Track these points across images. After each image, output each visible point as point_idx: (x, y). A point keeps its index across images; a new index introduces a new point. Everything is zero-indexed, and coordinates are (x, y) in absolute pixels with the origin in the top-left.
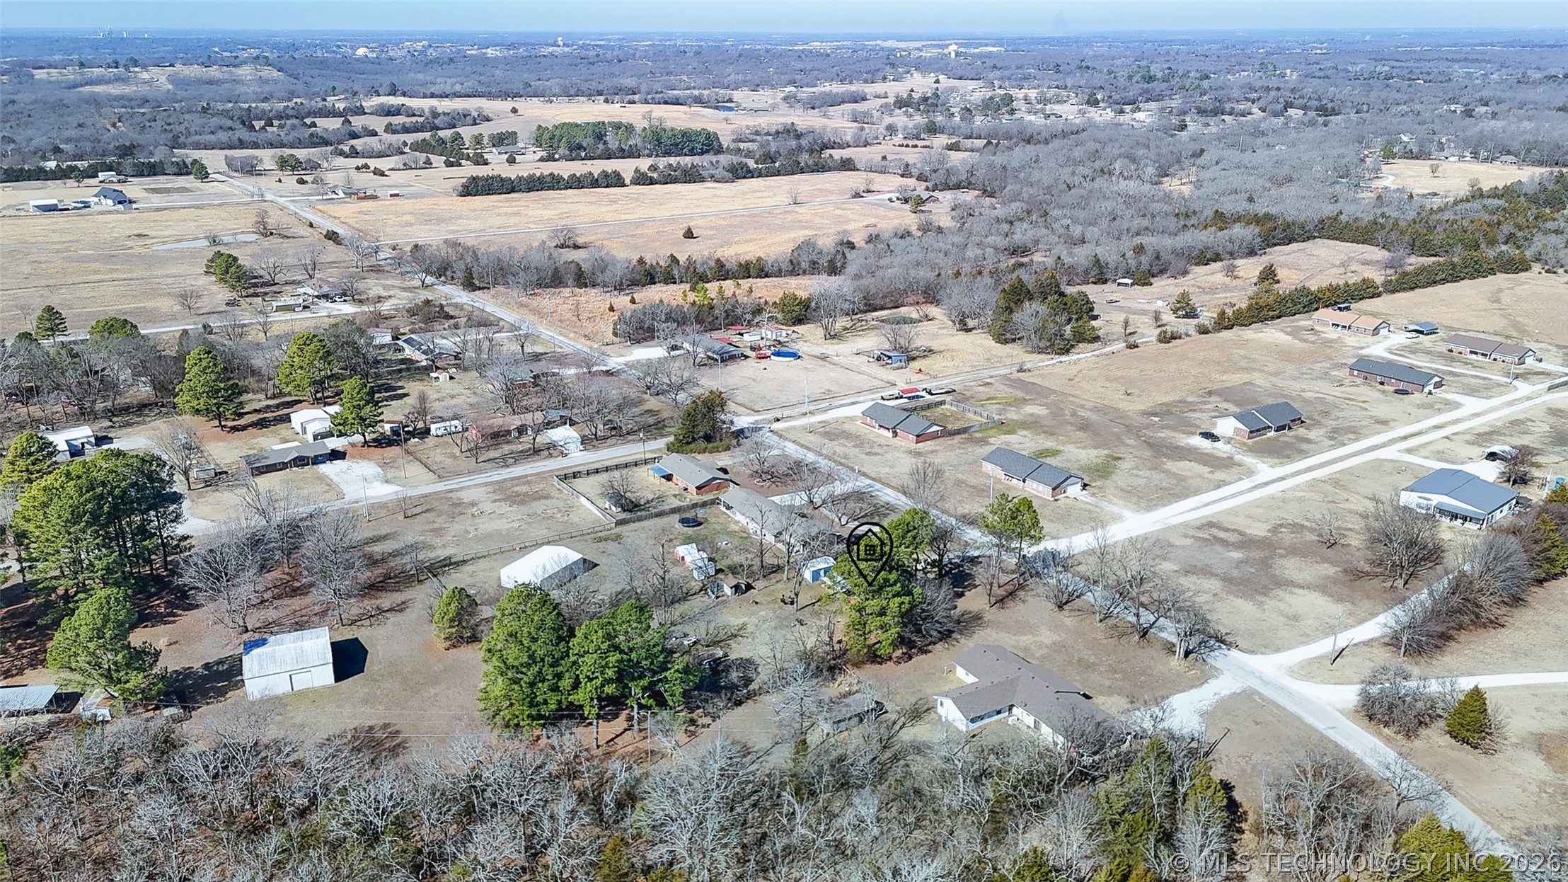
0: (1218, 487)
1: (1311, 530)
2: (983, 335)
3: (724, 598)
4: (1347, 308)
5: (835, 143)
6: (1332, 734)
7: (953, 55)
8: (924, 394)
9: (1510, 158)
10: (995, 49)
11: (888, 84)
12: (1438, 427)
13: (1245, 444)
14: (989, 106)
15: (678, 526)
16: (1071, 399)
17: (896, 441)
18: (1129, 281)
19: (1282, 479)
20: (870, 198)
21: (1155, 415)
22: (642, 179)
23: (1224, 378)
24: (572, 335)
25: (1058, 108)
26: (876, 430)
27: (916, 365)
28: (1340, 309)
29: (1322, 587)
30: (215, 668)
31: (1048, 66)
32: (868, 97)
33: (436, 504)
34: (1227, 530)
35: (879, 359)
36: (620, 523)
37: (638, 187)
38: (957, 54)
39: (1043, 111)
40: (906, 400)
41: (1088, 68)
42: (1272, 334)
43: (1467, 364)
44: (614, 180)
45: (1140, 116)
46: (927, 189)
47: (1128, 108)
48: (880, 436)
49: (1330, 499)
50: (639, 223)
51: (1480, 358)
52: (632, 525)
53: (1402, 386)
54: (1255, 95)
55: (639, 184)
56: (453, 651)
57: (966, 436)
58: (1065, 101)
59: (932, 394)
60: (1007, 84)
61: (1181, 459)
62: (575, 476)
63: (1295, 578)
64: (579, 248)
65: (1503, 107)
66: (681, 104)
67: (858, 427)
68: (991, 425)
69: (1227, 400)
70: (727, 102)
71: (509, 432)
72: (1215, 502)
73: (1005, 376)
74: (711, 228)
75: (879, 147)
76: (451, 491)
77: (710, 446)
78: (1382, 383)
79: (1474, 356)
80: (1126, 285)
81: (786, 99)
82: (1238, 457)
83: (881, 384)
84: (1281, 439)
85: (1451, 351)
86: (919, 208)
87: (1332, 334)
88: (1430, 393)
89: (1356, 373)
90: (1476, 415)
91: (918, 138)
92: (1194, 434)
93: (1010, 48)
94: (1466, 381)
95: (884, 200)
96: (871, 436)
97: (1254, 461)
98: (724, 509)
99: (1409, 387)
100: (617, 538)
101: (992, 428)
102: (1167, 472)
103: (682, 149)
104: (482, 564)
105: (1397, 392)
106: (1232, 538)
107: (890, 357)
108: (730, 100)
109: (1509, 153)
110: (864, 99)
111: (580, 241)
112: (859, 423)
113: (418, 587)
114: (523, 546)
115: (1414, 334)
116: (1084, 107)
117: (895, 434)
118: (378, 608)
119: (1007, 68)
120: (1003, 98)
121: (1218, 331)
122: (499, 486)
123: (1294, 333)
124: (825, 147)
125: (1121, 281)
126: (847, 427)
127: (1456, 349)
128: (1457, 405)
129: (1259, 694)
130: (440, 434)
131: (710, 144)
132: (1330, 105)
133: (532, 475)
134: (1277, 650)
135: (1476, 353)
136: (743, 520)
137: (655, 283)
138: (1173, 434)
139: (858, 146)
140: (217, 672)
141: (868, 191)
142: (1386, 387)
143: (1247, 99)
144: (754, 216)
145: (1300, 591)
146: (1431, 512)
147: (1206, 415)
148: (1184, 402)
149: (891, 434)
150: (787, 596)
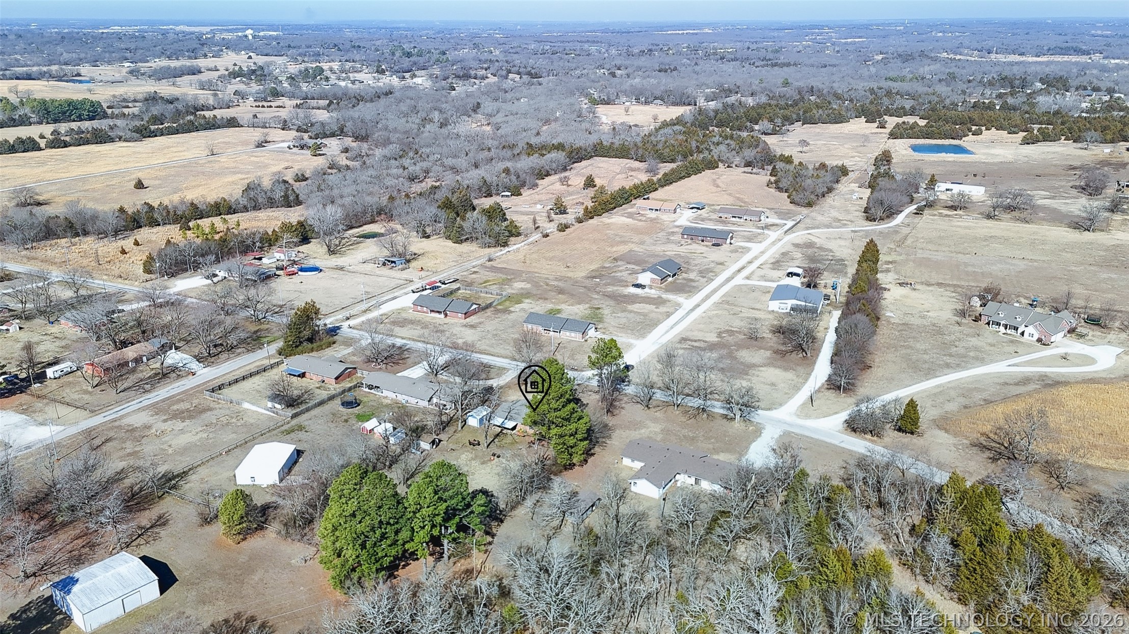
0: (668, 316)
1: (740, 332)
2: (441, 239)
3: (427, 452)
4: (648, 198)
5: (203, 106)
6: (843, 445)
7: (250, 37)
8: (439, 284)
9: (658, 101)
10: (275, 33)
11: (209, 59)
12: (750, 262)
13: (661, 288)
14: (306, 75)
15: (341, 408)
16: (537, 275)
17: (448, 320)
18: (509, 194)
19: (698, 306)
20: (270, 147)
21: (595, 277)
22: (57, 143)
23: (614, 249)
24: (105, 277)
25: (359, 76)
26: (429, 315)
27: (413, 264)
28: (644, 199)
29: (769, 364)
30: (24, 616)
31: (329, 46)
32: (203, 70)
33: (111, 434)
34: (695, 341)
35: (384, 264)
36: (294, 416)
37: (54, 150)
38: (254, 37)
39: (349, 78)
40: (430, 291)
41: (359, 47)
42: (617, 219)
43: (734, 224)
44: (29, 145)
45: (418, 80)
46: (311, 138)
47: (407, 75)
48: (434, 318)
49: (731, 312)
50: (84, 179)
51: (737, 219)
52: (303, 415)
53: (714, 241)
54: (485, 66)
55: (54, 147)
56: (243, 544)
57: (492, 309)
58: (361, 71)
59: (446, 284)
60: (306, 59)
61: (633, 303)
62: (220, 388)
63: (754, 361)
64: (42, 204)
65: (630, 70)
66: (34, 79)
67: (411, 314)
68: (503, 299)
69: (629, 263)
70: (76, 76)
71: (127, 363)
72: (675, 324)
73: (481, 265)
74: (156, 178)
75: (239, 108)
76: (114, 420)
77: (315, 345)
78: (703, 241)
79: (734, 219)
80: (507, 196)
81: (131, 72)
82: (664, 296)
83: (402, 282)
84: (678, 281)
85: (721, 217)
86: (318, 152)
87: (653, 215)
88: (731, 244)
89: (685, 236)
90: (763, 253)
91: (266, 100)
92: (627, 286)
93: (286, 33)
94: (742, 233)
95: (283, 148)
96: (428, 319)
97: (675, 297)
98: (367, 390)
99: (719, 241)
100: (301, 428)
101: (505, 301)
102: (631, 312)
103: (70, 116)
104: (203, 472)
105: (713, 245)
106: (702, 345)
107: (393, 262)
108: (79, 75)
109: (656, 98)
110: (200, 72)
111: (41, 198)
112: (411, 311)
113: (161, 502)
114: (227, 449)
115: (696, 210)
116: (376, 75)
117: (446, 315)
118: (140, 528)
119: (299, 47)
120: (315, 69)
121: (587, 220)
122: (157, 409)
123: (630, 216)
124: (197, 109)
125: (503, 194)
126: (404, 315)
127: (724, 216)
128: (748, 250)
129: (793, 433)
130: (57, 376)
131: (94, 111)
132: (533, 71)
133: (179, 394)
134: (781, 405)
135: (735, 217)
136: (392, 395)
137: (141, 227)
138: (615, 288)
139: (221, 108)
140: (29, 619)
141: (266, 142)
142: (705, 243)
143: (482, 68)
144: (184, 166)
145: (761, 369)
146: (788, 311)
147: (625, 274)
148: (605, 267)
149: (442, 316)
150: (472, 440)
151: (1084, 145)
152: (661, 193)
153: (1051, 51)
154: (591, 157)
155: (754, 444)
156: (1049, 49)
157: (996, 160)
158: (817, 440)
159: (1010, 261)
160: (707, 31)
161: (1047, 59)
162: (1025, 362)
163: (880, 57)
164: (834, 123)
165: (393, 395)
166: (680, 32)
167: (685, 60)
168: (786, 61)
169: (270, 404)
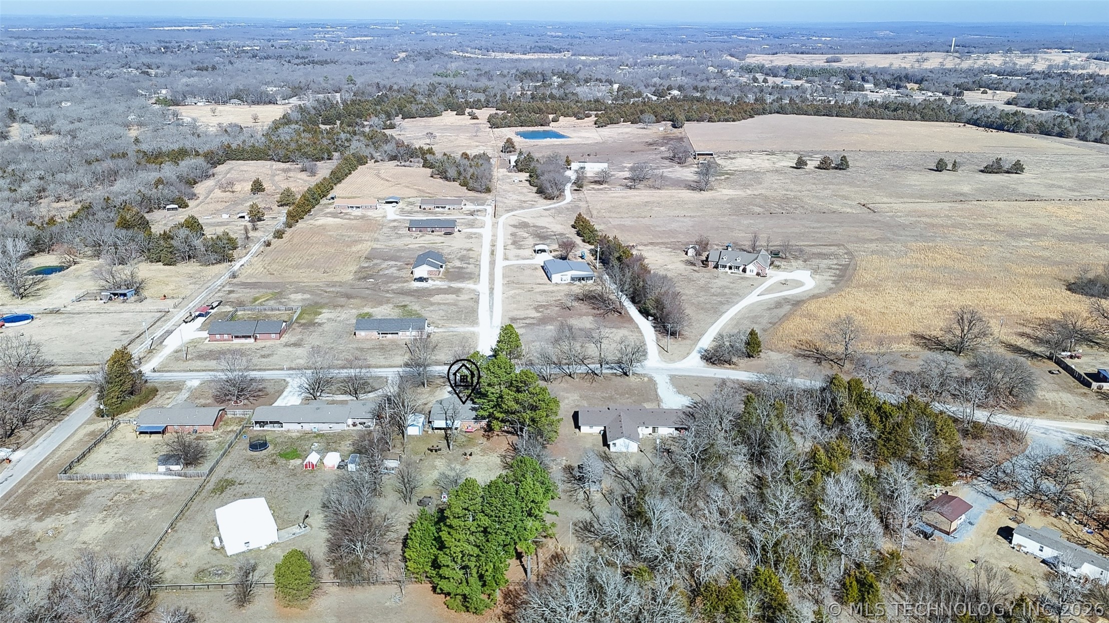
0: (476, 302)
1: (550, 305)
6: (718, 376)
12: (493, 245)
13: (442, 278)
15: (253, 453)
16: (303, 284)
17: (263, 343)
18: (175, 206)
19: (492, 289)
21: (365, 278)
23: (355, 249)
26: (237, 341)
27: (147, 293)
28: (329, 199)
34: (524, 319)
35: (110, 299)
36: (210, 473)
40: (203, 318)
42: (324, 220)
43: (445, 214)
48: (245, 344)
49: (525, 290)
51: (441, 209)
53: (444, 231)
57: (297, 324)
59: (214, 308)
61: (433, 295)
62: (71, 467)
63: (587, 326)
67: (211, 345)
68: (297, 313)
69: (385, 260)
72: (491, 308)
73: (229, 283)
77: (140, 397)
78: (433, 231)
79: (439, 209)
80: (174, 209)
82: (453, 285)
83: (157, 314)
85: (424, 209)
87: (357, 212)
88: (459, 231)
89: (414, 229)
90: (494, 236)
92: (409, 281)
94: (459, 221)
96: (239, 346)
97: (463, 285)
99: (449, 230)
100: (229, 482)
101: (302, 314)
102: (439, 304)
105: (446, 234)
106: (531, 321)
107: (124, 295)
109: (231, 98)
112: (210, 341)
115: (392, 204)
117: (256, 339)
121: (294, 224)
123: (334, 215)
125: (168, 207)
126: (203, 347)
128: (479, 235)
129: (676, 375)
135: (438, 207)
136: (295, 427)
138: (399, 285)
142: (435, 233)
146: (569, 281)
147: (393, 270)
148: (364, 268)
149: (252, 340)
150: (430, 447)
151: (641, 125)
152: (338, 190)
153: (533, 50)
154: (225, 161)
155: (659, 391)
156: (531, 48)
157: (590, 142)
158: (698, 377)
159: (677, 219)
160: (206, 27)
161: (537, 57)
162: (766, 290)
163: (402, 55)
164: (430, 117)
165: (299, 427)
166: (180, 28)
167: (217, 58)
168: (321, 59)
169: (162, 469)
